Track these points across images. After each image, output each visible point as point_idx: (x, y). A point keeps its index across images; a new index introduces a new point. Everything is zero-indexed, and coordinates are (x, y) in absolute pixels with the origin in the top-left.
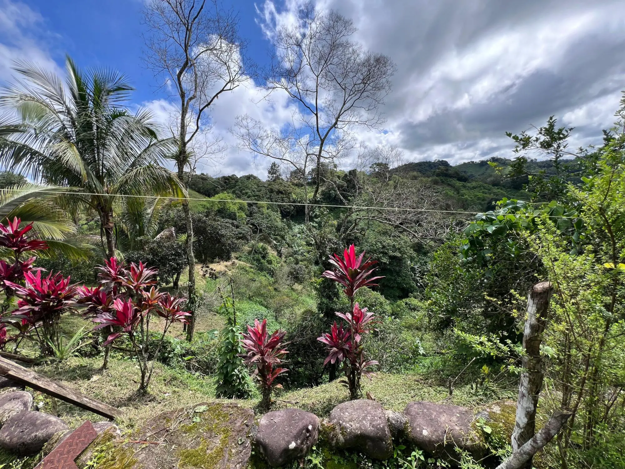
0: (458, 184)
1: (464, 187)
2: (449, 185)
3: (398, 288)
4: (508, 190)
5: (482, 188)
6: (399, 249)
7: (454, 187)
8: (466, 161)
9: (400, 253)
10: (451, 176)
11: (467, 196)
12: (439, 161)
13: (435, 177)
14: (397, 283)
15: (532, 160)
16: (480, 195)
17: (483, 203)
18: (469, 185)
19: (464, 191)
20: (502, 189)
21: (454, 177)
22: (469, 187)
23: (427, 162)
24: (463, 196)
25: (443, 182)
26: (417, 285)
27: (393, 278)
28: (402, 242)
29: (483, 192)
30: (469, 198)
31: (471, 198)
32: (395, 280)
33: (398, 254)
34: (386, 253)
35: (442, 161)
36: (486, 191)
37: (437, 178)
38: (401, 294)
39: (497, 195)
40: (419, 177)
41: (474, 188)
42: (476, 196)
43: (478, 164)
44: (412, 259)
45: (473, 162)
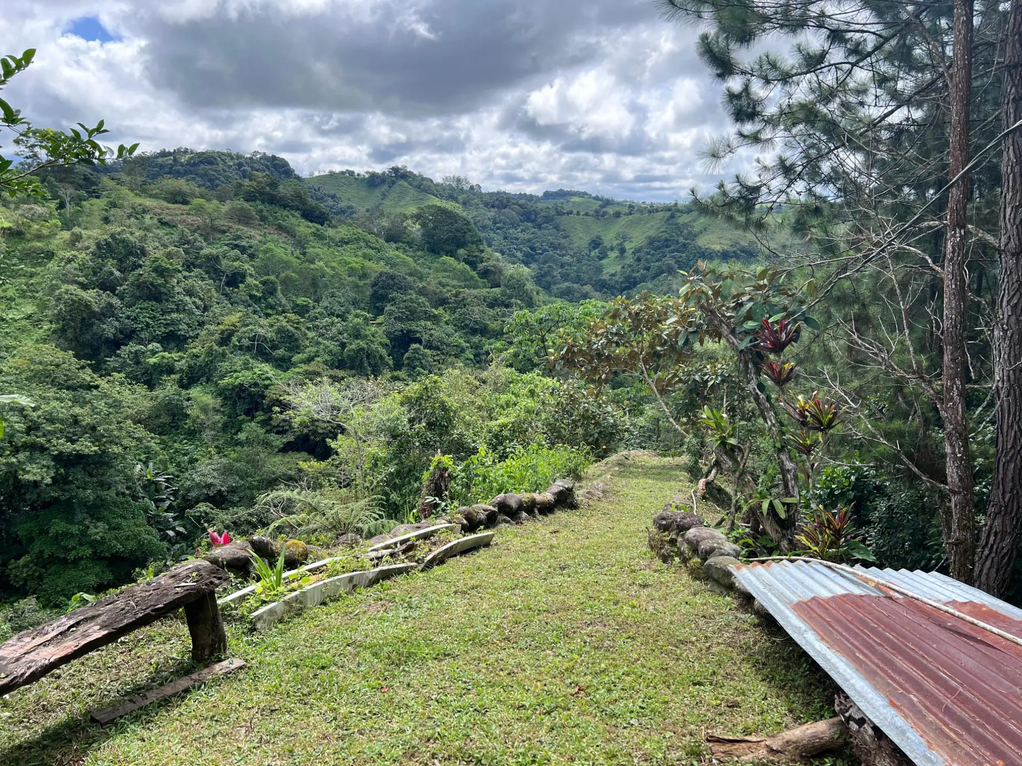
0: (301, 229)
1: (320, 237)
2: (280, 228)
3: (97, 557)
4: (419, 253)
5: (362, 244)
6: (94, 428)
7: (294, 236)
8: (337, 169)
9: (96, 440)
10: (284, 205)
11: (321, 264)
12: (264, 157)
13: (240, 203)
14: (93, 544)
15: (472, 188)
16: (356, 262)
17: (361, 283)
18: (330, 232)
19: (315, 249)
20: (405, 251)
21: (292, 208)
22: (332, 239)
23: (229, 155)
24: (312, 262)
25: (263, 219)
26: (165, 537)
27: (75, 529)
28: (101, 405)
29: (365, 256)
30: (328, 270)
31: (333, 268)
32: (84, 533)
33: (86, 446)
34: (43, 449)
35: (274, 158)
36: (372, 252)
37: (247, 205)
38: (109, 576)
39: (393, 265)
40: (194, 195)
41: (344, 242)
42: (347, 263)
43: (364, 179)
44: (148, 456)
45: (351, 173)
